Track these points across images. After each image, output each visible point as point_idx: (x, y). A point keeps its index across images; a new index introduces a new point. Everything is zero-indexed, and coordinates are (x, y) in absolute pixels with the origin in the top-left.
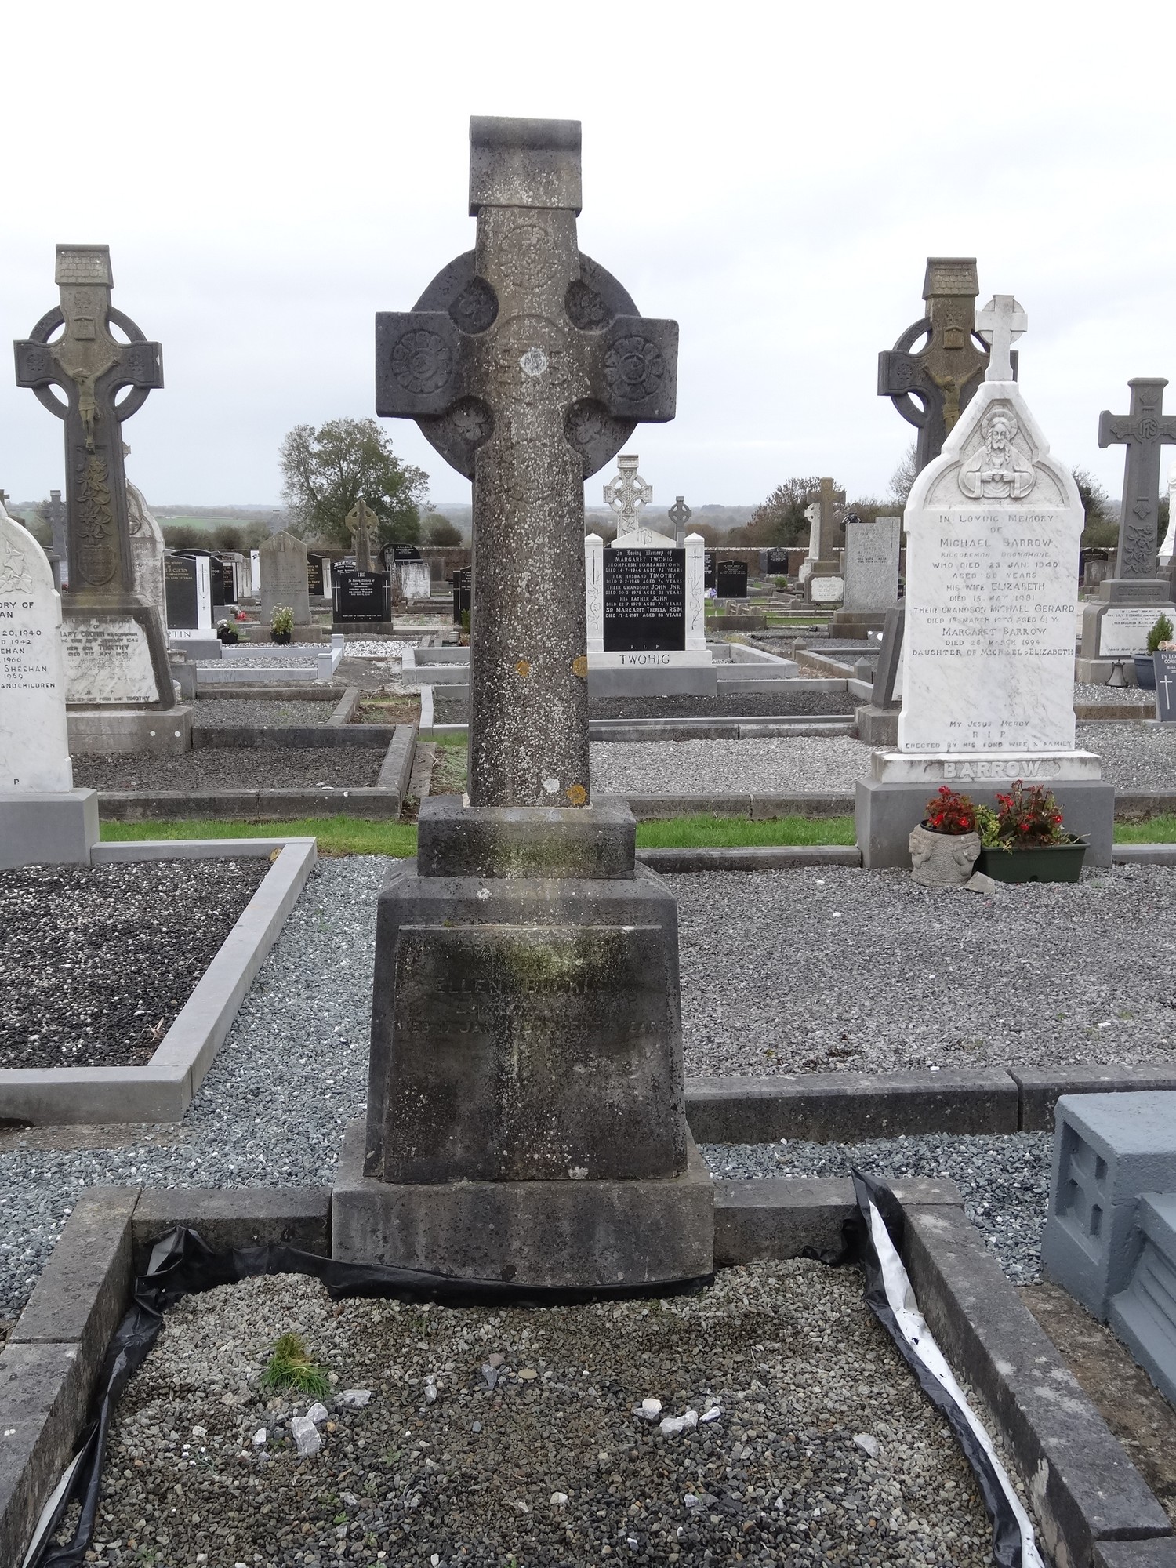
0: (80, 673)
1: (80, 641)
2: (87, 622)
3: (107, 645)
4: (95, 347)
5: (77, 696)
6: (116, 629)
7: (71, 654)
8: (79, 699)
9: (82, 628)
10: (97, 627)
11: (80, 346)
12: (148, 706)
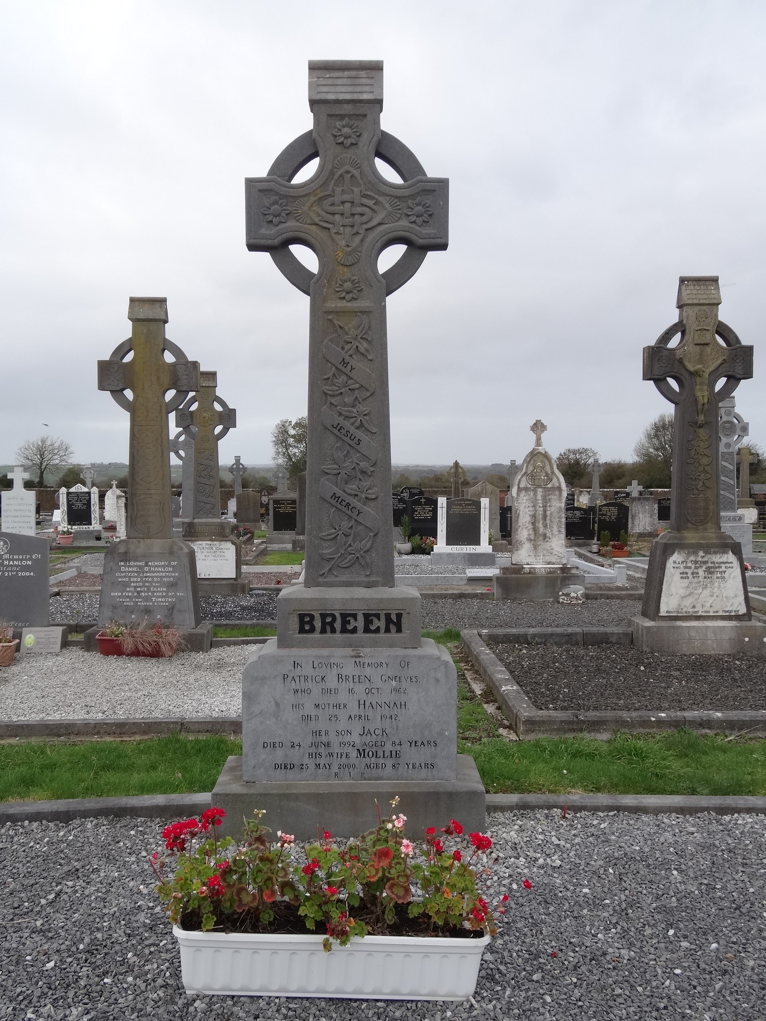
0: (688, 592)
1: (690, 568)
2: (695, 553)
3: (709, 571)
4: (708, 349)
5: (685, 610)
6: (717, 558)
7: (682, 578)
8: (686, 612)
9: (692, 558)
10: (703, 557)
11: (698, 348)
12: (738, 617)
